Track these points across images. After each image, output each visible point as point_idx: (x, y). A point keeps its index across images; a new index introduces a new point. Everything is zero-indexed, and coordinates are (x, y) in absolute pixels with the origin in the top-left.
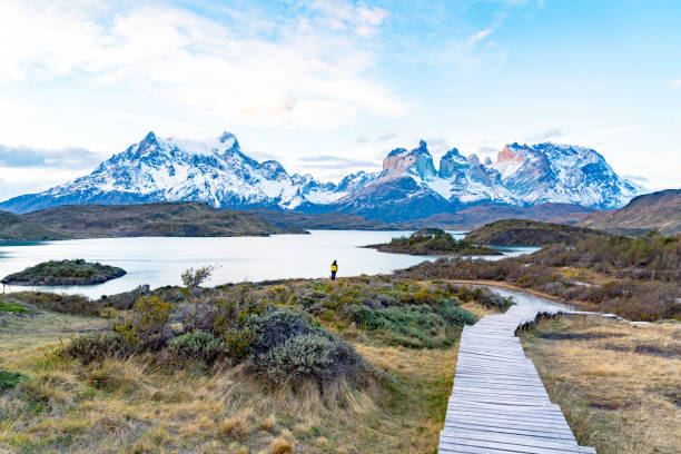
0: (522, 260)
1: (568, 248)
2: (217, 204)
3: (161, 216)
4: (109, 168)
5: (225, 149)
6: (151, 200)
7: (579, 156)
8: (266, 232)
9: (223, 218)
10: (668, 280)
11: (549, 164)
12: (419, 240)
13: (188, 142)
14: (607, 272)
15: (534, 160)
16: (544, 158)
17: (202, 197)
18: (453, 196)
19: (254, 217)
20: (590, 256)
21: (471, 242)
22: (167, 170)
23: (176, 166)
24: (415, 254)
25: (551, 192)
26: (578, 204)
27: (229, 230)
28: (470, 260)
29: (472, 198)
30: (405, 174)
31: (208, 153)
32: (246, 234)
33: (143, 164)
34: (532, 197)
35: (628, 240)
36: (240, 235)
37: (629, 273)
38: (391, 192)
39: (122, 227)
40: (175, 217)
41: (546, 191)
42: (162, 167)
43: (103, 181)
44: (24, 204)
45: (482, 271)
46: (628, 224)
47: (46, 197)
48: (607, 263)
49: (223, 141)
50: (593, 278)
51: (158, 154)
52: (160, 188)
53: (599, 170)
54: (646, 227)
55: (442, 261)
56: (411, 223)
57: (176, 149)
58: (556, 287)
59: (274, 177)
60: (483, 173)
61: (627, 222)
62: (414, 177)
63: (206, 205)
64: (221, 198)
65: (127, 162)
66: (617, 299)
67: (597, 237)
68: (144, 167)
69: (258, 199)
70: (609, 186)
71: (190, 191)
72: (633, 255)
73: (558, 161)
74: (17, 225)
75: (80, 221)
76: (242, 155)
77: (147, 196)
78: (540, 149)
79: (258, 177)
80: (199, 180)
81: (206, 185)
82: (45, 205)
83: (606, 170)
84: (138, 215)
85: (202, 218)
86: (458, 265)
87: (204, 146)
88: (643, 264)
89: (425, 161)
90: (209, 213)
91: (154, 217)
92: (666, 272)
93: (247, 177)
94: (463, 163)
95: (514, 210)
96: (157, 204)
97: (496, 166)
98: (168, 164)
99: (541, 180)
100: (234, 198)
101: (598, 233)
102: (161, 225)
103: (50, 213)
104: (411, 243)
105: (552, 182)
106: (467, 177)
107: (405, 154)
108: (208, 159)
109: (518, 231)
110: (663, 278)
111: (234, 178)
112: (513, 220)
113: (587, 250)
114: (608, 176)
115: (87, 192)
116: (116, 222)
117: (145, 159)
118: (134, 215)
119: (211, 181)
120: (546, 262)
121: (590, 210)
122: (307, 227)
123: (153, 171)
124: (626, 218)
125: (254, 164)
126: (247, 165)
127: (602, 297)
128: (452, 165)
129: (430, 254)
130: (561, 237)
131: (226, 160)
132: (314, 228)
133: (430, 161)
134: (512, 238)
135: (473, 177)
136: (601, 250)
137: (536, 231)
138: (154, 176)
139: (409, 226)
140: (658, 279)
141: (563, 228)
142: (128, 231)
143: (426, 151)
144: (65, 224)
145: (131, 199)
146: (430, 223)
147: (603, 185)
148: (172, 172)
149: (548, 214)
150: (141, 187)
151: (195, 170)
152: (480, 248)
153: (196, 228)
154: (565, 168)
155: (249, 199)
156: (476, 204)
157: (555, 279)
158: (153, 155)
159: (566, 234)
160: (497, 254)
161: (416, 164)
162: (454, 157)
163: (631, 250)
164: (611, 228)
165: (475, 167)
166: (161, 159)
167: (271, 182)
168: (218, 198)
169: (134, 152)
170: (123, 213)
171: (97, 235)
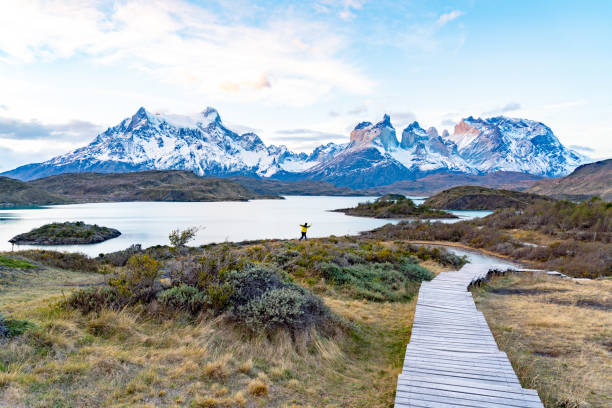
0: (476, 222)
1: (517, 213)
2: (202, 172)
3: (151, 183)
4: (104, 139)
5: (208, 123)
6: (142, 169)
7: (529, 129)
8: (245, 198)
9: (207, 185)
10: (608, 241)
11: (500, 135)
12: (383, 204)
13: (175, 117)
14: (552, 234)
15: (487, 132)
16: (497, 130)
17: (188, 166)
18: (414, 165)
19: (235, 184)
20: (537, 219)
21: (430, 207)
22: (156, 142)
23: (164, 138)
24: (378, 218)
25: (503, 161)
26: (527, 172)
27: (212, 195)
28: (428, 223)
29: (431, 167)
30: (371, 146)
31: (193, 127)
32: (228, 199)
33: (135, 136)
34: (485, 166)
35: (573, 206)
36: (223, 200)
37: (574, 235)
38: (358, 162)
39: (116, 193)
40: (164, 184)
41: (498, 160)
42: (152, 139)
43: (99, 151)
44: (30, 172)
45: (439, 232)
46: (572, 191)
47: (49, 166)
48: (553, 226)
49: (206, 116)
50: (540, 239)
51: (148, 127)
52: (150, 158)
53: (546, 142)
54: (589, 193)
55: (403, 224)
56: (376, 189)
57: (165, 123)
58: (506, 248)
59: (252, 149)
60: (441, 144)
61: (572, 189)
62: (378, 148)
63: (191, 173)
64: (205, 167)
65: (121, 135)
66: (561, 258)
67: (544, 202)
68: (136, 139)
69: (238, 168)
70: (556, 156)
71: (177, 161)
72: (576, 218)
73: (510, 134)
74: (23, 192)
75: (78, 187)
76: (223, 128)
77: (139, 165)
78: (493, 123)
79: (238, 148)
80: (185, 151)
81: (192, 155)
82: (49, 173)
84: (130, 182)
85: (188, 185)
86: (418, 227)
87: (188, 119)
88: (586, 227)
89: (389, 134)
90: (194, 180)
91: (146, 184)
92: (606, 234)
93: (228, 148)
94: (423, 135)
95: (468, 177)
96: (148, 172)
97: (453, 137)
98: (158, 136)
99: (494, 150)
100: (217, 167)
101: (545, 198)
102: (152, 191)
103: (53, 180)
104: (376, 208)
105: (504, 152)
106: (427, 148)
107: (370, 127)
108: (193, 132)
109: (472, 197)
110: (604, 239)
111: (216, 148)
112: (467, 187)
113: (534, 214)
114: (554, 147)
115: (86, 161)
116: (112, 189)
117: (137, 132)
118: (127, 182)
119: (196, 151)
120: (497, 225)
121: (538, 178)
122: (282, 193)
123: (144, 143)
124: (571, 185)
125: (235, 136)
126: (228, 138)
127: (548, 256)
128: (414, 136)
129: (393, 217)
130: (511, 202)
131: (209, 132)
132: (289, 194)
133: (393, 133)
134: (467, 203)
135: (432, 148)
136: (547, 214)
137: (488, 197)
138: (145, 148)
139: (374, 192)
140: (599, 240)
141: (514, 193)
142: (122, 196)
143: (390, 125)
144: (66, 190)
145: (124, 167)
146: (392, 190)
147: (550, 155)
148: (161, 144)
149: (499, 182)
150: (133, 157)
151: (181, 142)
152: (437, 212)
153: (183, 194)
154: (516, 139)
155: (230, 168)
156: (434, 172)
157: (505, 240)
158: (145, 128)
159: (516, 200)
160: (456, 217)
161: (380, 136)
162: (415, 130)
163: (575, 214)
164: (557, 194)
165: (434, 139)
166: (151, 132)
167: (249, 152)
168: (202, 167)
169: (127, 125)
170: (116, 180)
171: (95, 201)
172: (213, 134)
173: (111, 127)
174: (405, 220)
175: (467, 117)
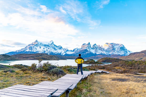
0: (108, 65)
1: (117, 63)
2: (49, 54)
3: (38, 56)
5: (51, 43)
6: (36, 53)
7: (119, 46)
8: (58, 59)
9: (50, 57)
10: (136, 69)
11: (114, 47)
12: (88, 61)
14: (124, 68)
15: (111, 46)
17: (46, 52)
18: (95, 53)
19: (56, 56)
20: (121, 64)
21: (99, 62)
23: (41, 46)
24: (87, 64)
25: (114, 52)
26: (119, 55)
27: (51, 59)
28: (98, 65)
29: (99, 53)
30: (86, 49)
31: (47, 44)
32: (54, 60)
34: (110, 53)
35: (129, 62)
36: (53, 60)
37: (129, 68)
38: (83, 52)
39: (30, 58)
40: (41, 56)
41: (113, 52)
43: (27, 49)
44: (11, 53)
45: (100, 67)
46: (129, 59)
47: (16, 52)
48: (124, 66)
49: (50, 42)
50: (122, 69)
52: (38, 51)
53: (123, 48)
55: (92, 65)
56: (87, 58)
57: (41, 43)
58: (114, 71)
60: (101, 49)
61: (129, 58)
62: (87, 49)
63: (47, 54)
64: (50, 53)
65: (32, 46)
68: (35, 47)
69: (57, 53)
70: (125, 51)
71: (43, 51)
72: (129, 64)
74: (10, 58)
75: (22, 57)
76: (54, 45)
77: (35, 52)
78: (112, 44)
79: (57, 49)
80: (45, 49)
81: (47, 50)
82: (15, 54)
83: (125, 48)
84: (33, 56)
85: (46, 57)
86: (95, 66)
88: (131, 66)
90: (47, 56)
91: (36, 56)
92: (135, 68)
93: (55, 49)
94: (97, 46)
95: (107, 56)
96: (37, 54)
97: (103, 47)
98: (40, 46)
99: (112, 50)
100: (52, 53)
101: (123, 60)
102: (38, 58)
103: (16, 55)
105: (114, 50)
107: (86, 45)
109: (108, 60)
110: (135, 69)
111: (52, 49)
112: (107, 58)
115: (24, 51)
116: (29, 57)
117: (35, 45)
119: (48, 49)
120: (113, 66)
121: (122, 56)
122: (66, 59)
123: (37, 47)
124: (129, 57)
125: (56, 46)
126: (55, 46)
128: (95, 47)
129: (90, 64)
130: (116, 61)
131: (51, 45)
132: (68, 59)
133: (91, 46)
134: (106, 61)
135: (99, 49)
136: (123, 63)
137: (111, 60)
138: (37, 48)
140: (134, 69)
141: (116, 59)
143: (90, 44)
144: (19, 57)
145: (32, 53)
146: (90, 58)
148: (40, 48)
149: (114, 57)
150: (34, 50)
151: (45, 47)
152: (100, 63)
153: (44, 59)
154: (117, 48)
155: (55, 53)
156: (99, 54)
157: (114, 69)
158: (37, 44)
160: (103, 64)
161: (88, 47)
162: (95, 45)
163: (129, 63)
164: (126, 59)
165: (99, 47)
166: (38, 45)
167: (60, 50)
168: (49, 53)
169: (33, 44)
170: (30, 55)
171: (25, 60)
173: (30, 44)
174: (93, 65)
175: (106, 43)
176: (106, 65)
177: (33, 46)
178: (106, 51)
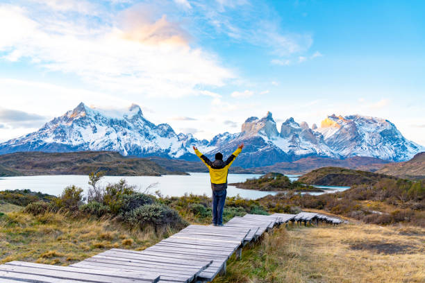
0: (335, 195)
1: (369, 188)
2: (126, 153)
3: (85, 161)
5: (132, 116)
6: (79, 150)
7: (378, 125)
8: (159, 173)
9: (129, 163)
11: (357, 129)
12: (266, 180)
13: (105, 111)
14: (394, 204)
15: (346, 127)
16: (354, 128)
17: (115, 148)
18: (290, 151)
19: (152, 162)
20: (383, 192)
21: (302, 182)
22: (91, 129)
23: (98, 126)
24: (262, 190)
25: (359, 149)
26: (377, 157)
27: (133, 171)
28: (299, 195)
29: (304, 152)
30: (256, 135)
31: (121, 118)
32: (145, 174)
33: (75, 125)
34: (345, 152)
35: (410, 184)
36: (141, 175)
37: (411, 205)
38: (248, 147)
39: (58, 168)
40: (96, 162)
41: (355, 148)
42: (88, 126)
43: (46, 135)
45: (308, 202)
46: (412, 172)
47: (5, 146)
48: (394, 198)
49: (131, 110)
50: (385, 208)
51: (86, 118)
52: (86, 142)
53: (392, 134)
55: (280, 195)
56: (261, 169)
57: (99, 115)
58: (358, 214)
59: (165, 136)
60: (311, 135)
61: (413, 171)
62: (263, 137)
63: (118, 154)
64: (129, 149)
65: (64, 123)
67: (389, 180)
68: (76, 127)
69: (154, 151)
70: (399, 145)
71: (106, 144)
72: (413, 192)
73: (363, 128)
75: (28, 163)
76: (144, 120)
77: (77, 147)
78: (351, 118)
79: (155, 135)
80: (113, 136)
81: (119, 140)
82: (4, 152)
83: (397, 134)
84: (69, 160)
85: (114, 163)
86: (291, 198)
87: (117, 112)
88: (420, 199)
89: (271, 126)
90: (119, 159)
91: (81, 161)
93: (147, 135)
94: (297, 127)
95: (333, 161)
96: (84, 153)
97: (320, 130)
98: (93, 125)
99: (352, 140)
100: (137, 149)
101: (391, 177)
102: (86, 167)
103: (8, 158)
104: (260, 182)
105: (359, 142)
106: (301, 138)
107: (257, 121)
108: (120, 121)
109: (335, 176)
111: (138, 135)
112: (331, 168)
113: (381, 189)
114: (398, 139)
115: (35, 143)
116: (54, 165)
117: (76, 121)
118: (67, 160)
119: (122, 137)
120: (353, 197)
121: (386, 162)
122: (187, 170)
123: (81, 130)
124: (411, 168)
125: (152, 126)
126: (147, 127)
127: (390, 221)
128: (290, 130)
129: (273, 190)
130: (365, 180)
131: (132, 122)
132: (193, 171)
133: (275, 126)
134: (331, 180)
135: (304, 137)
136: (390, 189)
137: (347, 176)
138: (82, 133)
139: (259, 171)
141: (367, 173)
142: (62, 171)
143: (272, 119)
144: (18, 165)
145: (65, 148)
146: (273, 169)
147: (395, 144)
148: (95, 130)
149: (357, 164)
150: (73, 140)
151: (111, 129)
152: (308, 187)
153: (110, 169)
154: (368, 132)
155: (148, 149)
156: (306, 156)
157: (358, 209)
158: (82, 118)
159: (369, 179)
160: (319, 191)
162: (291, 124)
163: (411, 190)
164: (401, 175)
165: (306, 131)
166: (88, 121)
167: (163, 138)
168: (126, 150)
169: (69, 116)
170: (59, 158)
171: (40, 174)
172: (135, 124)
173: (57, 117)
174: (281, 192)
176: (330, 195)
177: (70, 124)
178: (330, 144)
